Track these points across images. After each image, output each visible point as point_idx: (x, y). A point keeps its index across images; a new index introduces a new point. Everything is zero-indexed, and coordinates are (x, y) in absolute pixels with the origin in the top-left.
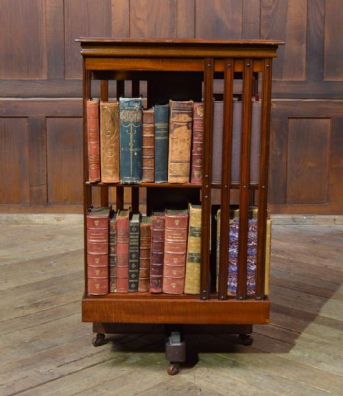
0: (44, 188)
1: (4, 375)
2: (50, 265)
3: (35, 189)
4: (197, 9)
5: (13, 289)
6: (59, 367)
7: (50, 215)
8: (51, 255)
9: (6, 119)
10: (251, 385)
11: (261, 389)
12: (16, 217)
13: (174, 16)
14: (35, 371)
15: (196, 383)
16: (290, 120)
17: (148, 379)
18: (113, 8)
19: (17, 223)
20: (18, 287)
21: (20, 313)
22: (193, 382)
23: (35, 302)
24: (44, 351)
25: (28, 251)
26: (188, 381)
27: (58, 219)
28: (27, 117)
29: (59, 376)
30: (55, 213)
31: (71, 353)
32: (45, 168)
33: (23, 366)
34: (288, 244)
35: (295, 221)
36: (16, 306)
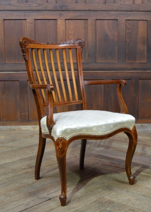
0: (27, 113)
1: (23, 200)
2: (34, 149)
3: (23, 114)
4: (97, 29)
5: (19, 160)
6: (47, 195)
7: (30, 126)
8: (33, 144)
9: (9, 82)
10: (137, 200)
11: (142, 202)
12: (14, 127)
13: (86, 33)
14: (37, 197)
15: (112, 200)
16: (140, 81)
17: (90, 199)
18: (58, 29)
19: (15, 130)
20: (21, 159)
21: (25, 171)
22: (111, 199)
23: (31, 166)
24: (39, 188)
25: (22, 143)
26: (109, 199)
27: (34, 128)
28: (18, 81)
29: (49, 199)
30: (32, 125)
31: (52, 188)
32: (27, 104)
33: (31, 195)
34: (141, 137)
35: (142, 127)
36: (22, 168)
